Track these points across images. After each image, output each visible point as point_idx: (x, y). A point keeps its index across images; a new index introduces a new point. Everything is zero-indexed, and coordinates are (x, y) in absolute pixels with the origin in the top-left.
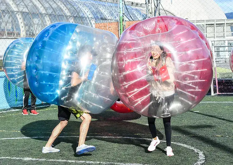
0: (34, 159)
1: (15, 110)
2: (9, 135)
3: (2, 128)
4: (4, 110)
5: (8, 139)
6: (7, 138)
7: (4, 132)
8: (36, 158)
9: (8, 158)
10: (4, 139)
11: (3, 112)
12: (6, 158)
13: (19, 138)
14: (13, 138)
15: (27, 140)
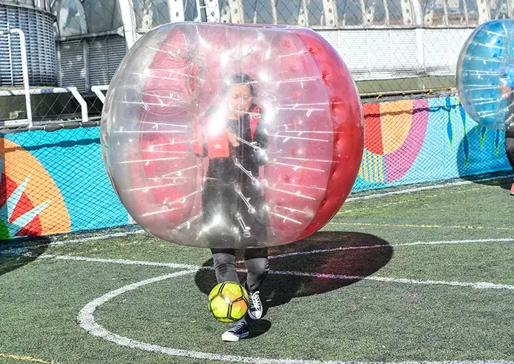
0: (499, 286)
1: (463, 183)
2: (447, 235)
3: (432, 220)
4: (438, 182)
5: (444, 242)
6: (441, 242)
7: (437, 228)
8: (503, 283)
9: (441, 282)
10: (436, 243)
11: (435, 187)
12: (437, 282)
13: (467, 241)
14: (456, 242)
15: (486, 245)
